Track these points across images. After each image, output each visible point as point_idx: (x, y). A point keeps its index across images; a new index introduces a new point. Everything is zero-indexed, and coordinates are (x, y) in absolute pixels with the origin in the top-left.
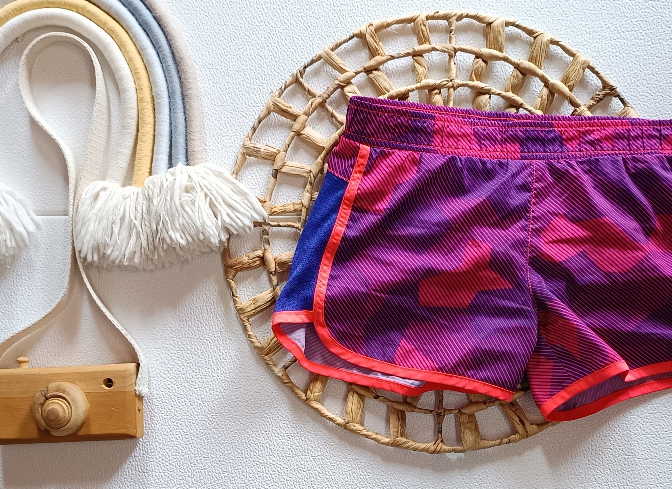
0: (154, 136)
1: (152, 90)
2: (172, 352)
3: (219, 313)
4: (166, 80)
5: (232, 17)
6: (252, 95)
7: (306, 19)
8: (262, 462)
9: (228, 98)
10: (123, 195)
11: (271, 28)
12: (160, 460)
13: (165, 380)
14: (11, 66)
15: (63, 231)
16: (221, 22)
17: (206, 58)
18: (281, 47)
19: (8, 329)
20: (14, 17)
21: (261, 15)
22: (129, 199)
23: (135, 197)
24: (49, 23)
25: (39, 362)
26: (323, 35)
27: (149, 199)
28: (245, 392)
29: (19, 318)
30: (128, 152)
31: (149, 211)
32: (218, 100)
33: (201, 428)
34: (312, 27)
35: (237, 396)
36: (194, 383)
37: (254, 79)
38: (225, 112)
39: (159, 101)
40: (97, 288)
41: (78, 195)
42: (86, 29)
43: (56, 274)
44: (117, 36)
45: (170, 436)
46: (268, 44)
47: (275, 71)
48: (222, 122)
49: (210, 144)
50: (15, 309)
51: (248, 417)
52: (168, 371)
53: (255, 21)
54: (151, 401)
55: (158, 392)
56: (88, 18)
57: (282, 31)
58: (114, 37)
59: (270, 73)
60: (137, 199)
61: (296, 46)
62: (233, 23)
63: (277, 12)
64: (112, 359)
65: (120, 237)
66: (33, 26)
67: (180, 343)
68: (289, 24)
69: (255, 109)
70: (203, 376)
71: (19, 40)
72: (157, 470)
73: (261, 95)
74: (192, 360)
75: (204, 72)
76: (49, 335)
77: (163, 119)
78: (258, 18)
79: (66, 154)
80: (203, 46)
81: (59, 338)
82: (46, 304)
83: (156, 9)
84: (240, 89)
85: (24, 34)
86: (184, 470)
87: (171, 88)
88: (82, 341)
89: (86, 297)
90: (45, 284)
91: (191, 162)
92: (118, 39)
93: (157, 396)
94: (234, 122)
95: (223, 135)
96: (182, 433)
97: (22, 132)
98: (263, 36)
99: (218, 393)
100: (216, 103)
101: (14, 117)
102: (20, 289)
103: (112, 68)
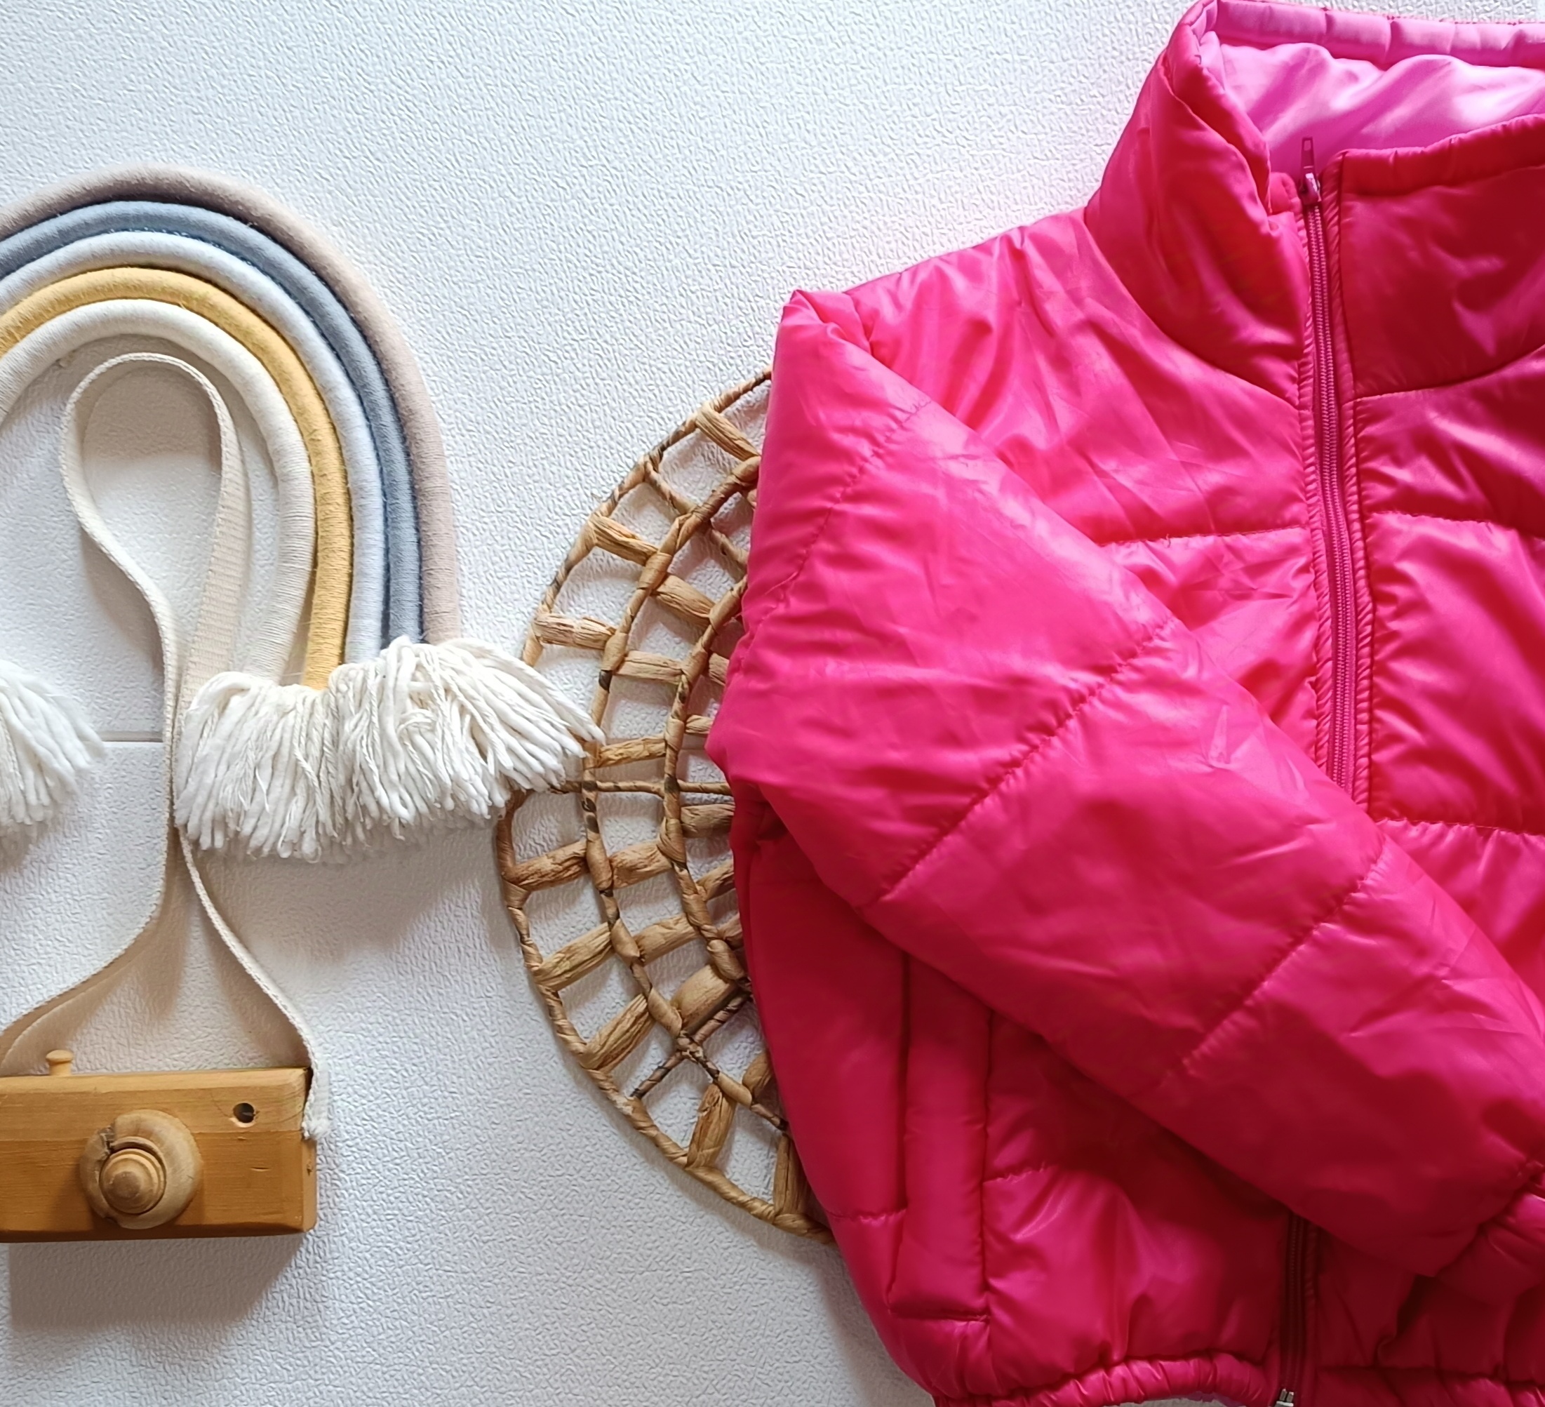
0: (351, 576)
1: (346, 477)
2: (381, 1039)
3: (485, 956)
4: (378, 455)
5: (519, 320)
6: (562, 490)
7: (679, 327)
8: (570, 1282)
9: (511, 495)
10: (279, 705)
11: (604, 345)
12: (352, 1274)
13: (364, 1101)
14: (42, 418)
15: (150, 775)
16: (496, 331)
17: (463, 407)
18: (625, 387)
19: (27, 986)
20: (53, 317)
21: (582, 317)
22: (293, 714)
23: (307, 711)
24: (129, 329)
25: (92, 1058)
26: (716, 361)
27: (338, 716)
28: (537, 1129)
29: (52, 963)
30: (292, 610)
31: (335, 743)
32: (489, 500)
33: (441, 1206)
34: (692, 345)
35: (520, 1139)
36: (426, 1109)
37: (568, 457)
38: (504, 525)
39: (363, 502)
40: (221, 901)
41: (181, 704)
42: (208, 345)
43: (132, 869)
44: (273, 360)
45: (374, 1223)
46: (598, 380)
47: (612, 438)
48: (498, 547)
49: (472, 594)
50: (44, 942)
51: (544, 1184)
52: (372, 1082)
53: (571, 329)
54: (332, 1147)
55: (349, 1127)
56: (211, 321)
57: (627, 352)
58: (266, 362)
59: (600, 443)
60: (311, 715)
61: (658, 386)
62: (523, 334)
63: (617, 311)
64: (250, 1055)
65: (272, 796)
66: (94, 335)
67: (398, 1021)
68: (643, 338)
69: (568, 520)
70: (446, 1094)
71: (62, 364)
72: (343, 1297)
73: (581, 491)
74: (424, 1059)
75: (458, 438)
76: (115, 1000)
77: (372, 542)
78: (577, 324)
79: (159, 615)
80: (456, 380)
81: (138, 1007)
82: (110, 932)
83: (357, 304)
84: (537, 478)
85: (74, 351)
86: (403, 1298)
87: (389, 474)
88: (186, 1014)
89: (196, 919)
90: (109, 890)
91: (430, 635)
92: (274, 367)
93: (347, 1137)
94: (523, 548)
95: (500, 575)
96: (400, 1217)
97: (65, 561)
98: (586, 362)
99: (478, 1131)
100: (484, 507)
101: (47, 528)
102: (54, 900)
103: (261, 428)
